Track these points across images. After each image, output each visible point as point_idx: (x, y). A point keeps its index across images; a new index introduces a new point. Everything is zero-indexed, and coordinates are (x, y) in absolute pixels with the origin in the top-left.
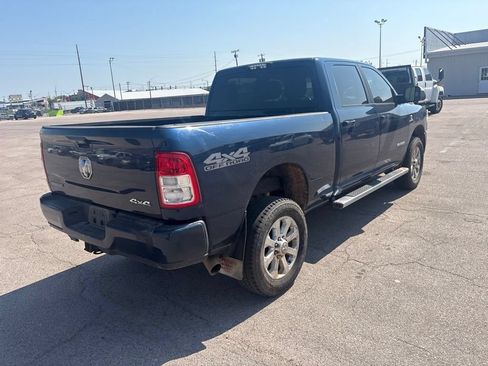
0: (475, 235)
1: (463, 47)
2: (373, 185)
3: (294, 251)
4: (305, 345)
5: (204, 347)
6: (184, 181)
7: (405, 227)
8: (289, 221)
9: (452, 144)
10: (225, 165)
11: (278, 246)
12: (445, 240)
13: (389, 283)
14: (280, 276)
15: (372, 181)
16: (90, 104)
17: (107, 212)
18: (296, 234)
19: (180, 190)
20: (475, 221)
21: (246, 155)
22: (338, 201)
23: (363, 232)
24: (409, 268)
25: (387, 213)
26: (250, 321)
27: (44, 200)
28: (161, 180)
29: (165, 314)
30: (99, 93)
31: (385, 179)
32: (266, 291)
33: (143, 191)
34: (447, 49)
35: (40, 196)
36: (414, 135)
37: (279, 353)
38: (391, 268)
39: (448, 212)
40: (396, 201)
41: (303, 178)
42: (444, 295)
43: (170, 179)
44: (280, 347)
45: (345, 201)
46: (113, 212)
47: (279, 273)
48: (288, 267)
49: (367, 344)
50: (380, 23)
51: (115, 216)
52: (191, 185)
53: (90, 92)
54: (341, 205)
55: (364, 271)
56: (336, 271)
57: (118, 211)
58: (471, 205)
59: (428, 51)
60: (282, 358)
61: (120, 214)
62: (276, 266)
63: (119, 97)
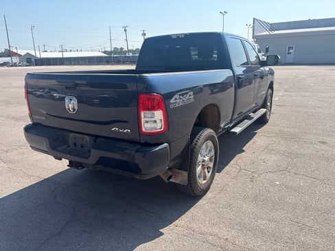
0: (315, 152)
1: (276, 32)
2: (250, 120)
3: (211, 165)
4: (233, 228)
5: (162, 234)
6: (159, 115)
7: (270, 147)
8: (210, 143)
9: (280, 94)
10: (181, 104)
11: (204, 161)
12: (298, 156)
13: (273, 184)
14: (204, 182)
15: (249, 118)
16: (15, 60)
17: (87, 138)
18: (213, 153)
19: (155, 121)
20: (311, 143)
21: (192, 97)
22: (233, 130)
23: (244, 151)
24: (282, 174)
25: (255, 138)
26: (189, 213)
27: (28, 129)
28: (142, 113)
29: (125, 212)
30: (22, 52)
31: (256, 116)
32: (198, 193)
33: (127, 122)
34: (267, 33)
35: (24, 126)
36: (269, 88)
37: (217, 235)
38: (270, 174)
39: (293, 138)
40: (258, 131)
41: (217, 114)
42: (310, 191)
43: (148, 113)
44: (216, 230)
45: (237, 130)
46: (94, 138)
47: (204, 180)
48: (208, 175)
49: (273, 225)
50: (224, 13)
51: (95, 141)
52: (162, 118)
53: (15, 51)
54: (236, 133)
55: (253, 176)
56: (235, 178)
57: (97, 137)
58: (305, 133)
59: (255, 34)
60: (219, 238)
61: (100, 139)
62: (202, 175)
63: (38, 56)
